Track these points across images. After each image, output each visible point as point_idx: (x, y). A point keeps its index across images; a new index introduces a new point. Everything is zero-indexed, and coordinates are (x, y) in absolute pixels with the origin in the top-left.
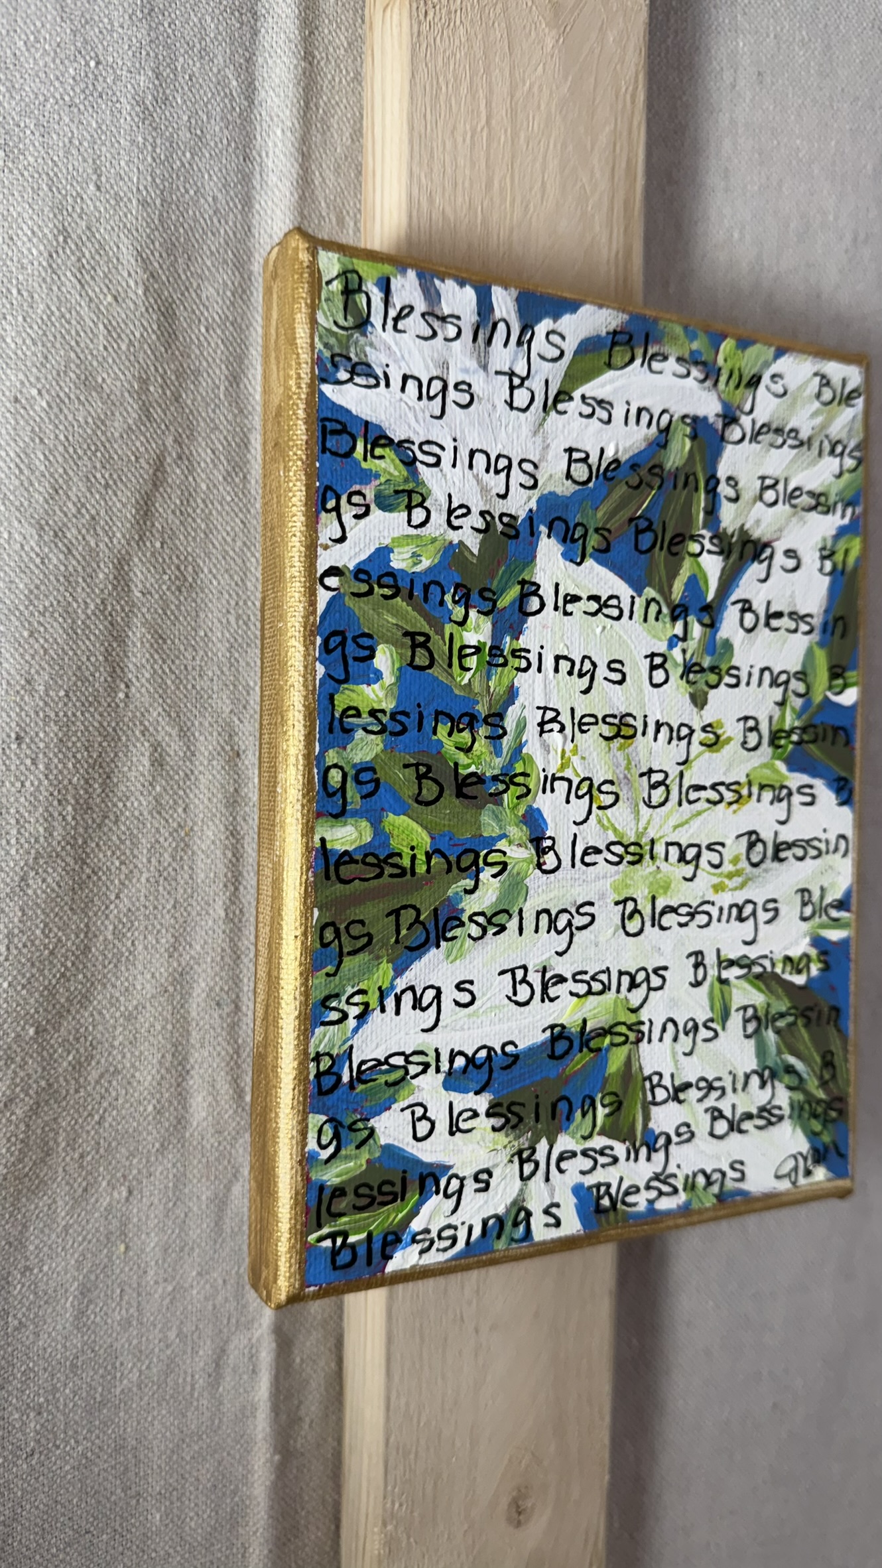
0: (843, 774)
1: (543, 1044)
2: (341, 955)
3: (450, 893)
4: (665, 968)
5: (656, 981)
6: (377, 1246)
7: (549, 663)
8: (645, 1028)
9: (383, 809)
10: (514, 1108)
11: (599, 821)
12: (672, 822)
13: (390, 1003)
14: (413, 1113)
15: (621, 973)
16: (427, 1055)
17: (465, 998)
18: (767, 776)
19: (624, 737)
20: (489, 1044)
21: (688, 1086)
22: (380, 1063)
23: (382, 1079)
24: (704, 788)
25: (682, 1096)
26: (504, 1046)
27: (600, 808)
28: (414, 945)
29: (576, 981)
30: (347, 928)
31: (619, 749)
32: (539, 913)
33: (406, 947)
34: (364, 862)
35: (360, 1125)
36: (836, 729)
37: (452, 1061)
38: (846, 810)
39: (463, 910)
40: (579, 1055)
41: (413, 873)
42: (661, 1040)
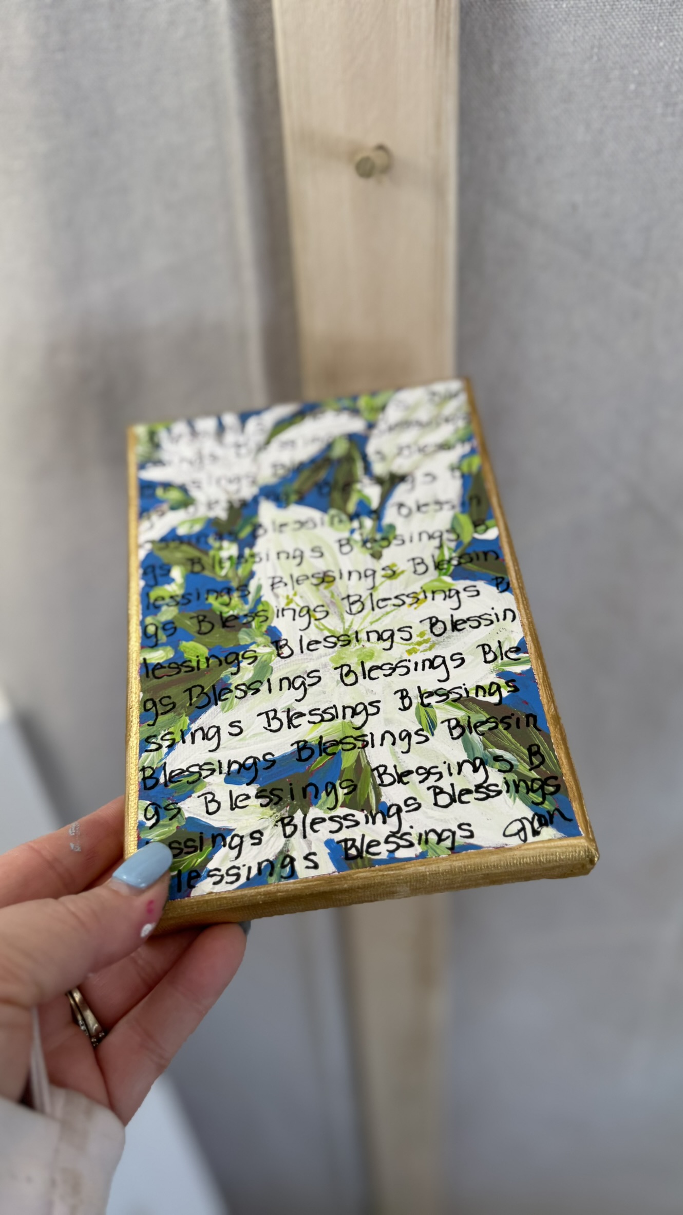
0: (499, 575)
1: (292, 753)
2: (157, 715)
3: (222, 676)
4: (378, 702)
5: (371, 710)
6: (184, 879)
7: (273, 556)
8: (369, 738)
9: (179, 640)
10: (275, 792)
11: (317, 627)
12: (369, 619)
13: (188, 738)
14: (206, 798)
15: (344, 708)
16: (213, 765)
17: (237, 730)
18: (437, 585)
19: (328, 582)
20: (254, 755)
21: (409, 772)
22: (183, 771)
23: (185, 780)
24: (390, 599)
25: (405, 779)
26: (264, 756)
27: (316, 620)
28: (201, 706)
29: (311, 714)
30: (160, 701)
31: (326, 588)
32: (281, 680)
33: (197, 707)
34: (169, 667)
35: (172, 807)
36: (486, 554)
37: (229, 767)
38: (507, 594)
39: (231, 684)
40: (320, 757)
41: (198, 668)
42: (382, 745)
